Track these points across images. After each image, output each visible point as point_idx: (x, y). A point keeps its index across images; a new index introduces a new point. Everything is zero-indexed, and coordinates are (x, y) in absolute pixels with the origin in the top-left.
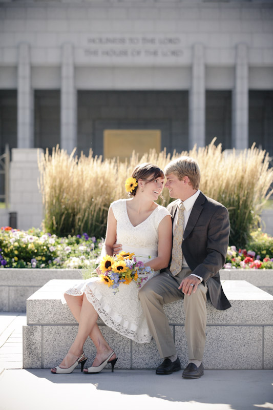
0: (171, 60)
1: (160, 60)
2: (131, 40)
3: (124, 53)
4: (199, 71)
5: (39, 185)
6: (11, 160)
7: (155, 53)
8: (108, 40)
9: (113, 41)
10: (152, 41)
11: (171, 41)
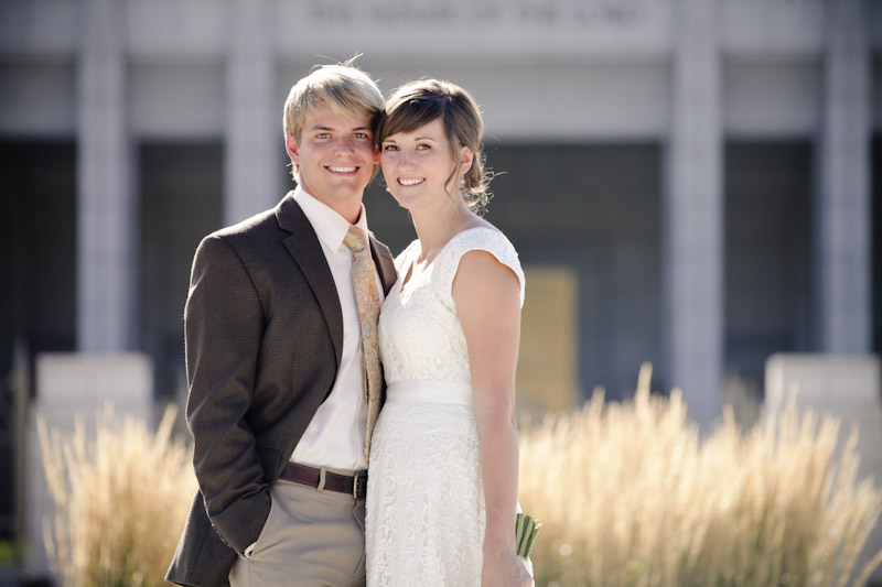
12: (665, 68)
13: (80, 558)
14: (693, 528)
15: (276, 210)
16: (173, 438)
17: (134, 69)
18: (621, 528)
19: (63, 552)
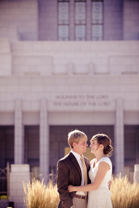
0: (104, 108)
1: (97, 108)
2: (81, 97)
3: (76, 104)
4: (120, 115)
5: (25, 201)
6: (10, 171)
7: (94, 104)
8: (67, 97)
9: (70, 97)
10: (93, 97)
11: (103, 97)
12: (114, 113)
13: (30, 204)
15: (68, 154)
16: (44, 183)
18: (119, 199)
19: (27, 202)
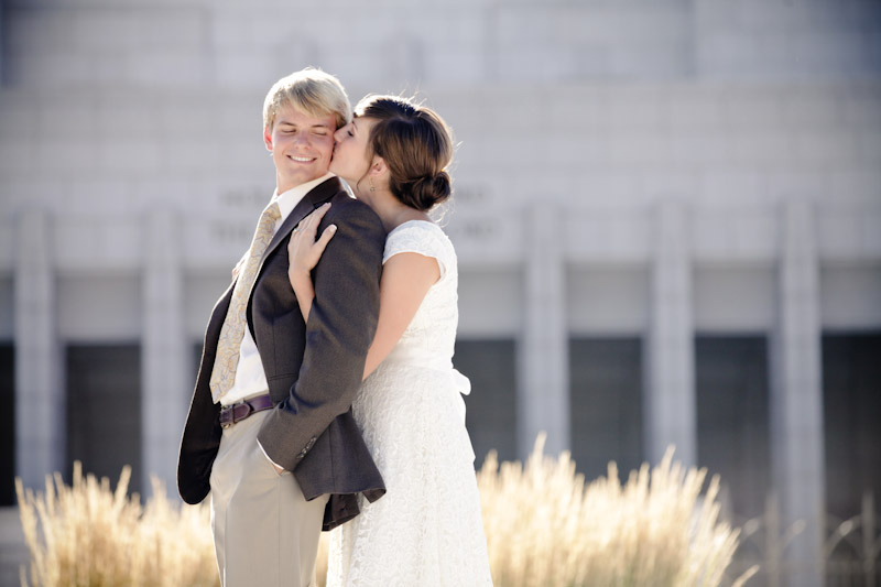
14: (577, 563)
17: (62, 283)
